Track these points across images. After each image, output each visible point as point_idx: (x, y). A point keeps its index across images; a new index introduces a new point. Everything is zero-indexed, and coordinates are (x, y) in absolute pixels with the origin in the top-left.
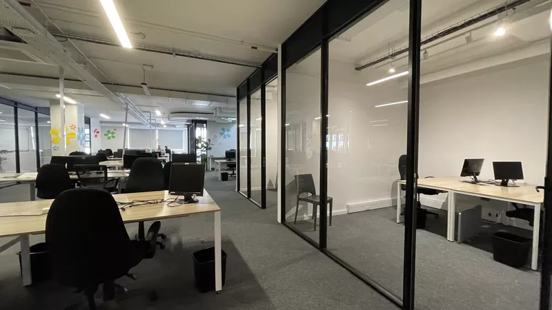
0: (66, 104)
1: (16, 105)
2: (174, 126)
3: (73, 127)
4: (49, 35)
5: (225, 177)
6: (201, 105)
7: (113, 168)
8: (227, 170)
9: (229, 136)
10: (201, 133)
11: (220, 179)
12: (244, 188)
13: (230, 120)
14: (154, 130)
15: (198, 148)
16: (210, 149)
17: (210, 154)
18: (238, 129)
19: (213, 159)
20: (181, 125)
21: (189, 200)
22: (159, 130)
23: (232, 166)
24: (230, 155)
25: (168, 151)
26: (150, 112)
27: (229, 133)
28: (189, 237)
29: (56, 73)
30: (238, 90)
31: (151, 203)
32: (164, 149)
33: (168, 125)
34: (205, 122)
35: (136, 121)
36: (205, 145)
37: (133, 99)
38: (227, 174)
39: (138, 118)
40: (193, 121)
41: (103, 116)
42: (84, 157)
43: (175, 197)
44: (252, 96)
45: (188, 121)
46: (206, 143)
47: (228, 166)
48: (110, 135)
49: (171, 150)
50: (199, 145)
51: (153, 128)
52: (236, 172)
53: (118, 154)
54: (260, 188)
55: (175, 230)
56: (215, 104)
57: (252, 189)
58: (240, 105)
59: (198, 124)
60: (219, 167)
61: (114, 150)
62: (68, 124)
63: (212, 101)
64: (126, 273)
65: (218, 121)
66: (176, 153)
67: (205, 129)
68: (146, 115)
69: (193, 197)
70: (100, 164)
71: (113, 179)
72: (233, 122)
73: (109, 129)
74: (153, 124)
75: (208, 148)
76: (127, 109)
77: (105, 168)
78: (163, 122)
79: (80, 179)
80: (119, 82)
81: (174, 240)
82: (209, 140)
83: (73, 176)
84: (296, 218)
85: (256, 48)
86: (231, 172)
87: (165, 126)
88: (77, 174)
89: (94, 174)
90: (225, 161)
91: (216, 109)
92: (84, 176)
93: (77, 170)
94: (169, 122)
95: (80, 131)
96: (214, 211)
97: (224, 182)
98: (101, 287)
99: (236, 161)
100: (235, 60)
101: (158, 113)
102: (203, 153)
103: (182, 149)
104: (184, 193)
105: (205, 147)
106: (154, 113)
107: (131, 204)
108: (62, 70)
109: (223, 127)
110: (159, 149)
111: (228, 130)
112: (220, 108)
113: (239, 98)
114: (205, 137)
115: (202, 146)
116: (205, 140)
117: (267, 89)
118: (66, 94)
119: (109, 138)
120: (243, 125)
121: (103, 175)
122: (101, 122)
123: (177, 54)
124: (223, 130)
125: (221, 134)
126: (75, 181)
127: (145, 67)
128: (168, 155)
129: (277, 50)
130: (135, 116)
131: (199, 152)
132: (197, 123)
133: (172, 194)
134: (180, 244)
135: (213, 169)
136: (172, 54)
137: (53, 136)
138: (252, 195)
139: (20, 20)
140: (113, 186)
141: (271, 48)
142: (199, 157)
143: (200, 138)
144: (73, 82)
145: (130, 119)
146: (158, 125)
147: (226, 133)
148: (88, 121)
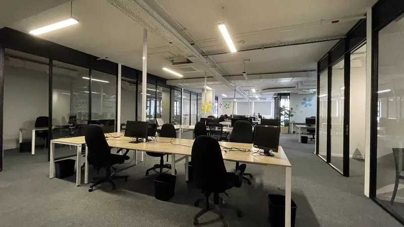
0: (207, 90)
1: (191, 93)
2: (265, 99)
3: (210, 102)
4: (201, 56)
5: (304, 140)
6: (285, 81)
7: (226, 126)
8: (308, 134)
9: (310, 105)
10: (285, 103)
11: (300, 141)
12: (323, 152)
13: (311, 91)
14: (251, 103)
15: (282, 115)
16: (292, 115)
17: (292, 119)
18: (318, 99)
19: (295, 124)
20: (270, 98)
21: (267, 154)
22: (254, 102)
23: (312, 132)
24: (310, 121)
25: (260, 117)
26: (249, 91)
27: (311, 102)
28: (268, 181)
29: (203, 75)
30: (319, 64)
31: (241, 151)
32: (258, 115)
33: (261, 98)
34: (288, 94)
35: (241, 97)
36: (288, 113)
37: (239, 83)
38: (307, 138)
39: (242, 95)
40: (278, 94)
41: (223, 95)
42: (213, 119)
43: (258, 149)
44: (334, 67)
45: (275, 94)
46: (289, 111)
47: (308, 131)
48: (227, 106)
49: (263, 116)
50: (283, 113)
51: (251, 101)
52: (315, 137)
53: (230, 118)
54: (342, 155)
55: (260, 174)
56: (296, 80)
57: (333, 154)
58: (321, 77)
59: (282, 97)
60: (299, 131)
61: (229, 115)
62: (208, 101)
63: (294, 77)
64: (223, 191)
65: (301, 92)
66: (265, 118)
67: (289, 100)
68: (247, 93)
69: (270, 152)
70: (220, 123)
71: (226, 132)
72: (314, 92)
73: (227, 102)
74: (251, 99)
75: (290, 115)
76: (235, 90)
77: (222, 126)
78: (257, 97)
79: (210, 131)
80: (230, 74)
81: (257, 180)
82: (292, 109)
83: (208, 129)
84: (394, 197)
85: (337, 21)
86: (311, 137)
87: (259, 99)
88: (210, 128)
89: (217, 129)
90: (305, 126)
91: (298, 83)
92: (212, 129)
93: (210, 126)
94: (261, 96)
95: (213, 104)
96: (286, 166)
97: (303, 144)
98: (212, 194)
99: (316, 127)
100: (307, 40)
101: (254, 90)
102: (286, 118)
103: (270, 115)
104: (264, 148)
105: (288, 114)
106: (251, 91)
107: (231, 149)
108: (206, 73)
109: (305, 97)
110: (254, 115)
111: (309, 100)
112: (302, 82)
113: (320, 71)
114: (289, 106)
115: (286, 113)
116: (289, 109)
117: (352, 57)
118: (207, 85)
119: (226, 108)
120: (324, 95)
121: (220, 130)
122: (223, 99)
123: (264, 48)
124: (305, 99)
125: (303, 103)
126: (208, 131)
127: (245, 61)
128: (260, 119)
129: (366, 15)
130: (240, 94)
131: (282, 118)
132: (281, 95)
133: (255, 147)
134: (261, 185)
135: (294, 132)
136: (261, 48)
137: (202, 108)
138: (332, 160)
139: (190, 53)
140: (225, 137)
141: (358, 15)
142: (282, 122)
143: (284, 107)
144: (210, 78)
145: (238, 96)
146: (255, 99)
147: (307, 103)
148: (217, 99)
